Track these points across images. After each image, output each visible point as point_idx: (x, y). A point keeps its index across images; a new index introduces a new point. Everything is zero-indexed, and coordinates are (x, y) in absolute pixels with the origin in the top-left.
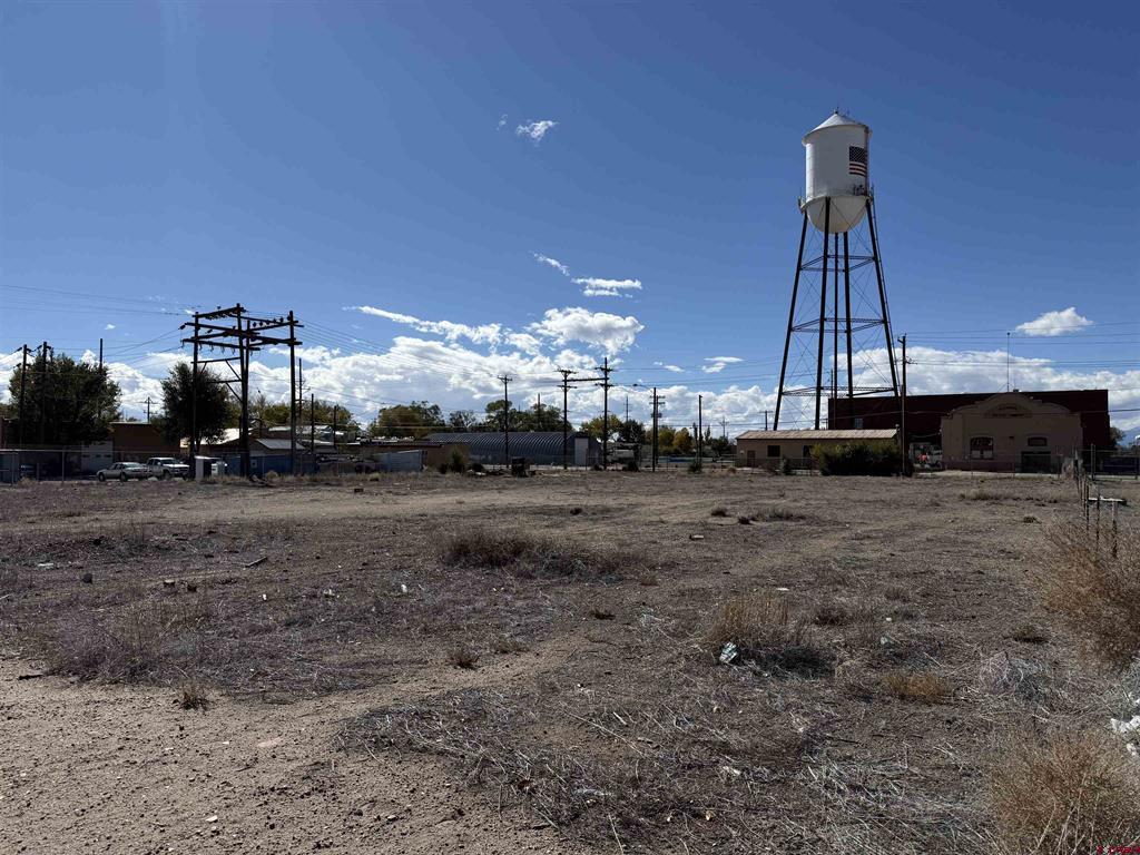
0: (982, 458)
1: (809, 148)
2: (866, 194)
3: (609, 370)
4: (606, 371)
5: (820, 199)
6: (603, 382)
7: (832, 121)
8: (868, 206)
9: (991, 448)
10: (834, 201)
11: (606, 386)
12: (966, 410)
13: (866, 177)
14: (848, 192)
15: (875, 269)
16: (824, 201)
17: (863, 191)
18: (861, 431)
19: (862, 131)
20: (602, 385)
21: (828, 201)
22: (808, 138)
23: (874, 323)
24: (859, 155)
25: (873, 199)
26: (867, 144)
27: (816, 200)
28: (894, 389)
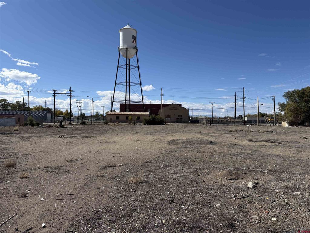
0: (168, 120)
1: (121, 33)
2: (136, 49)
3: (72, 91)
4: (71, 91)
5: (125, 48)
6: (70, 95)
7: (127, 27)
8: (136, 52)
9: (170, 117)
10: (128, 49)
11: (71, 96)
12: (165, 108)
13: (136, 44)
14: (133, 48)
15: (138, 69)
16: (126, 49)
17: (135, 48)
18: (140, 113)
19: (135, 31)
20: (69, 96)
21: (127, 49)
22: (121, 30)
23: (138, 84)
24: (134, 38)
25: (137, 51)
26: (136, 35)
27: (123, 48)
28: (143, 102)
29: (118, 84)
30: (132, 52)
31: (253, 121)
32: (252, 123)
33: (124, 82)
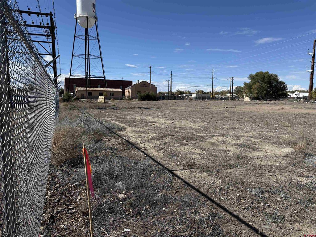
5: (85, 16)
8: (96, 22)
10: (89, 18)
13: (95, 13)
14: (93, 17)
15: (98, 41)
16: (86, 18)
17: (96, 18)
21: (87, 17)
23: (98, 57)
24: (94, 6)
27: (83, 16)
28: (104, 77)
29: (76, 56)
30: (92, 21)
31: (207, 97)
32: (206, 99)
33: (83, 55)
